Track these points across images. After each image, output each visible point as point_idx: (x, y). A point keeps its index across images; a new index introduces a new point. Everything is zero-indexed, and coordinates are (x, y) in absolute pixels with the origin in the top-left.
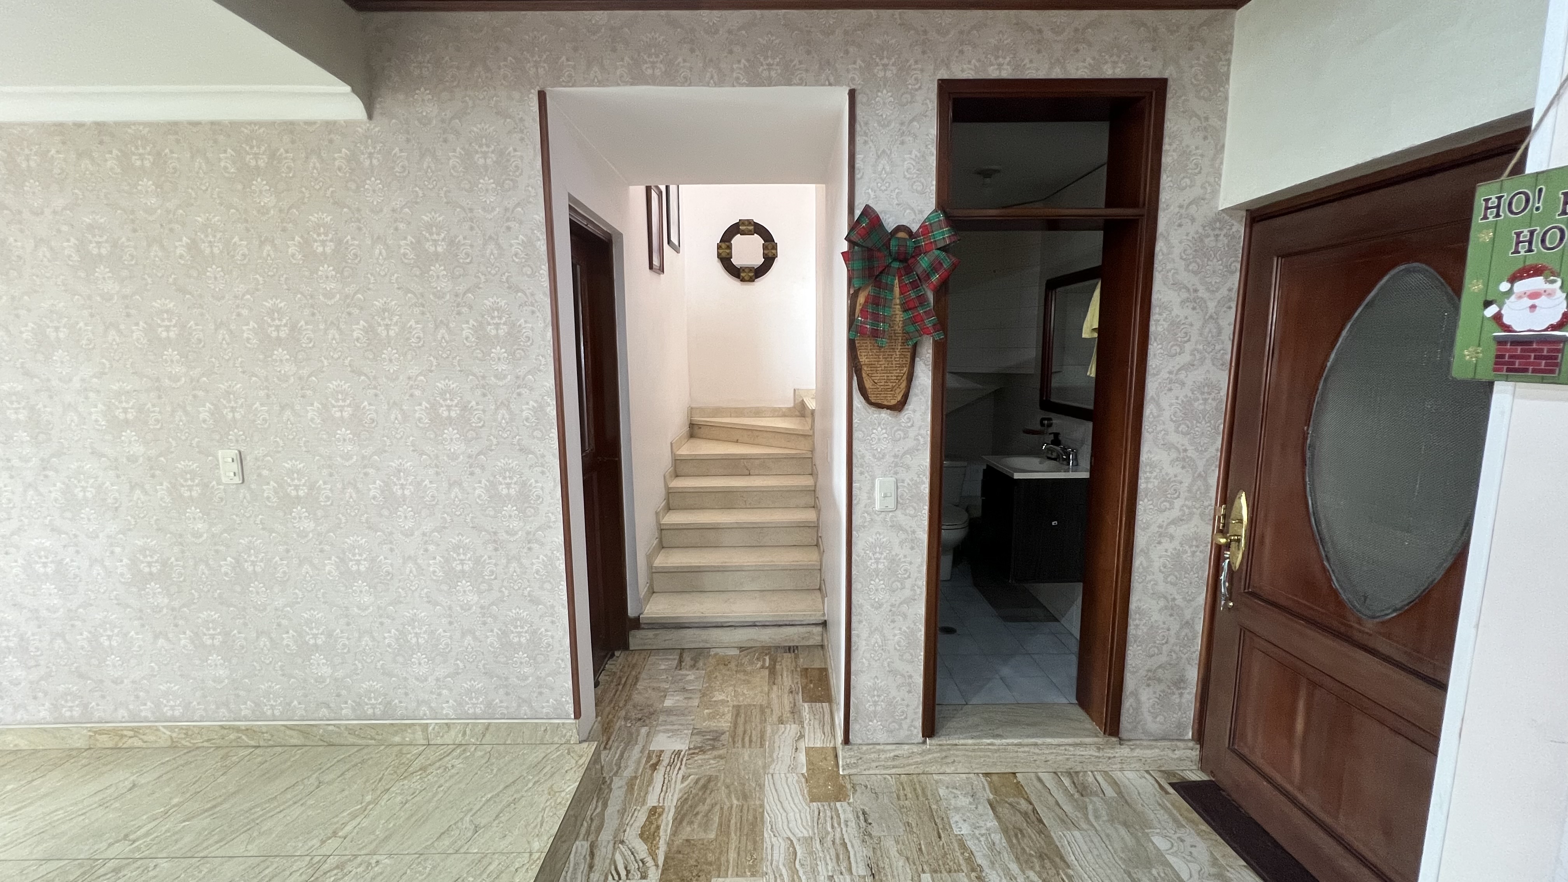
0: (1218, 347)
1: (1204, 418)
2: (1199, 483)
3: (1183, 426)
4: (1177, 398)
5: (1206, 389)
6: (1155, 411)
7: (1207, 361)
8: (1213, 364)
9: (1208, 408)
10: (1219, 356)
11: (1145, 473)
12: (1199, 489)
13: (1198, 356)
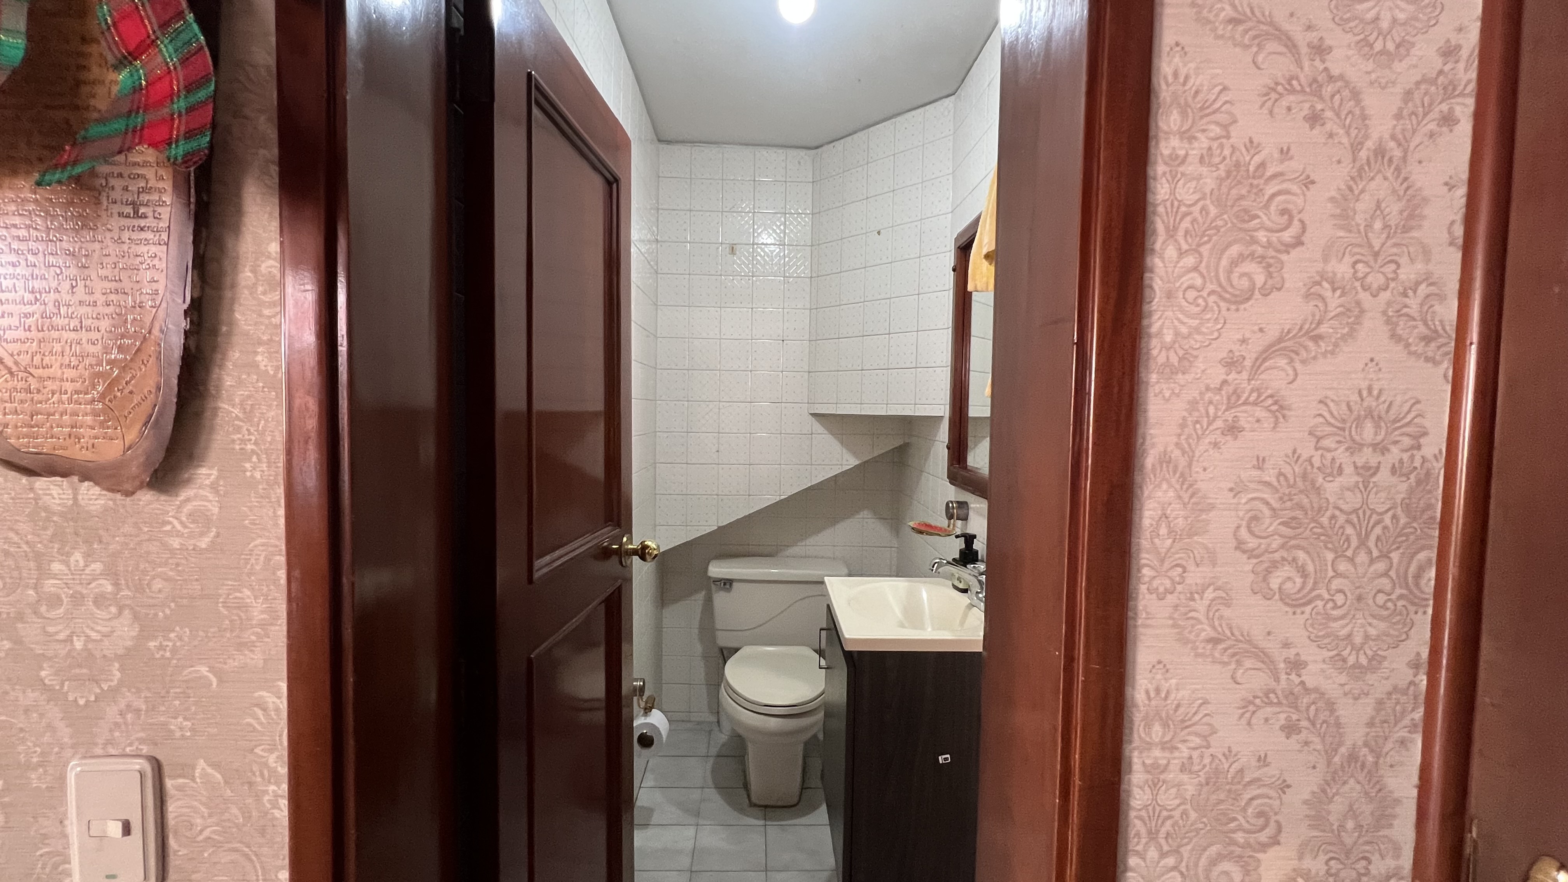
0: (1408, 272)
1: (1363, 543)
2: (1352, 788)
3: (1286, 571)
4: (1260, 463)
5: (1368, 432)
6: (1177, 512)
7: (1367, 323)
8: (1395, 337)
9: (1378, 502)
10: (1413, 304)
11: (1149, 746)
12: (1351, 811)
13: (1334, 302)
